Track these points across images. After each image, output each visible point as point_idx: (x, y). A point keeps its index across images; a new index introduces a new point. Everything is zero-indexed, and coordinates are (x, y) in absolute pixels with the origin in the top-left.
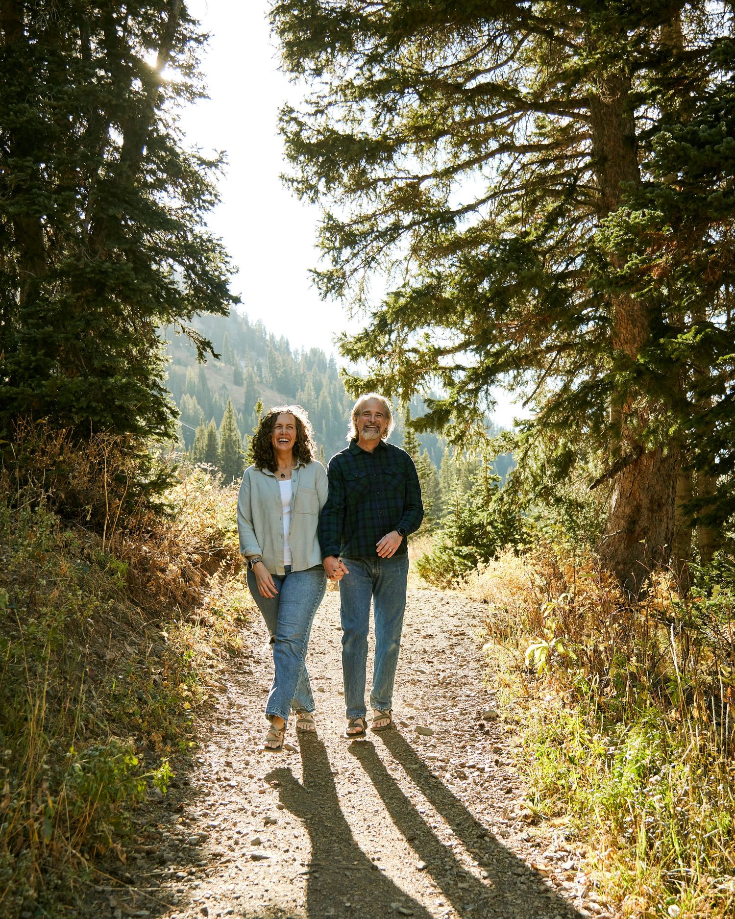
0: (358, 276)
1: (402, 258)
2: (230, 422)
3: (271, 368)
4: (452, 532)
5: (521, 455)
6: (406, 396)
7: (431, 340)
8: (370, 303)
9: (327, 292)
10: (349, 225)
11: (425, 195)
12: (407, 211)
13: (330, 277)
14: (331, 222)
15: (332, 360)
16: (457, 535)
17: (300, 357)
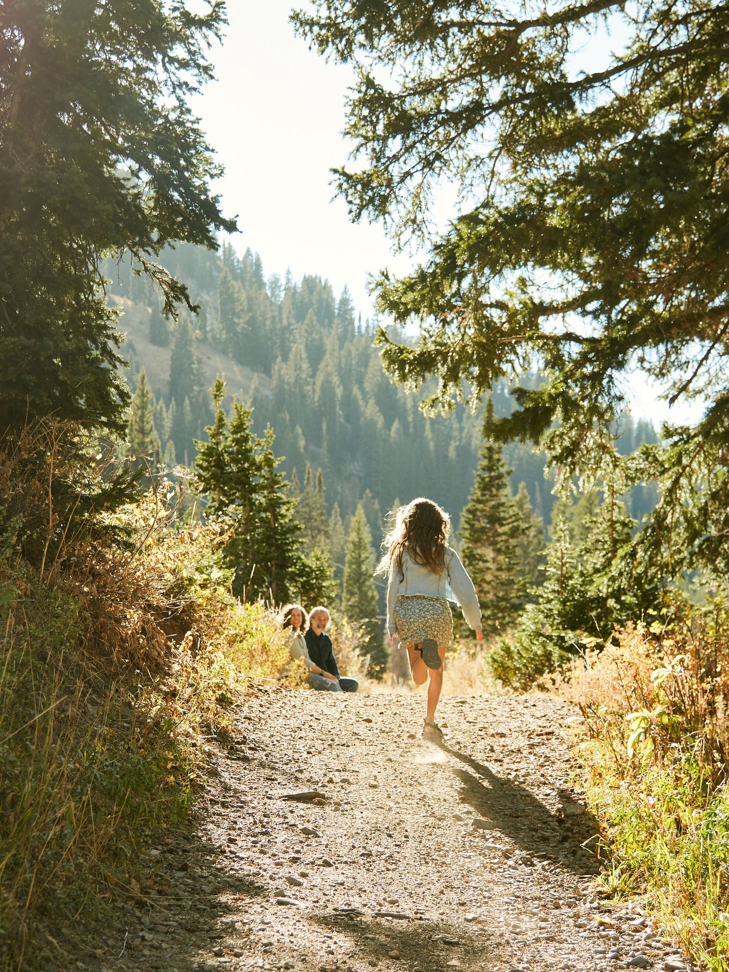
0: (411, 183)
1: (484, 154)
2: (142, 416)
3: (224, 313)
4: (551, 610)
5: (668, 484)
6: (483, 381)
7: (529, 290)
8: (432, 228)
9: (361, 208)
10: (400, 97)
11: (526, 49)
12: (495, 75)
13: (366, 182)
14: (372, 91)
15: (345, 302)
16: (559, 614)
17: (282, 294)
